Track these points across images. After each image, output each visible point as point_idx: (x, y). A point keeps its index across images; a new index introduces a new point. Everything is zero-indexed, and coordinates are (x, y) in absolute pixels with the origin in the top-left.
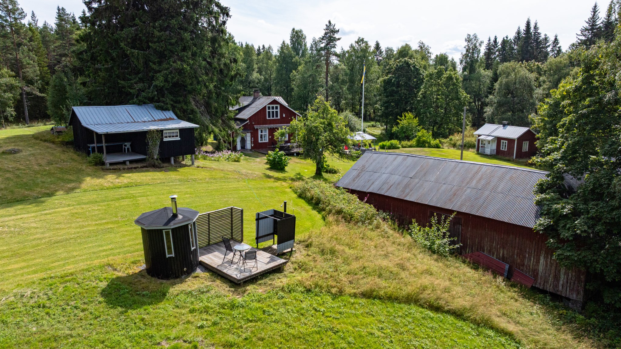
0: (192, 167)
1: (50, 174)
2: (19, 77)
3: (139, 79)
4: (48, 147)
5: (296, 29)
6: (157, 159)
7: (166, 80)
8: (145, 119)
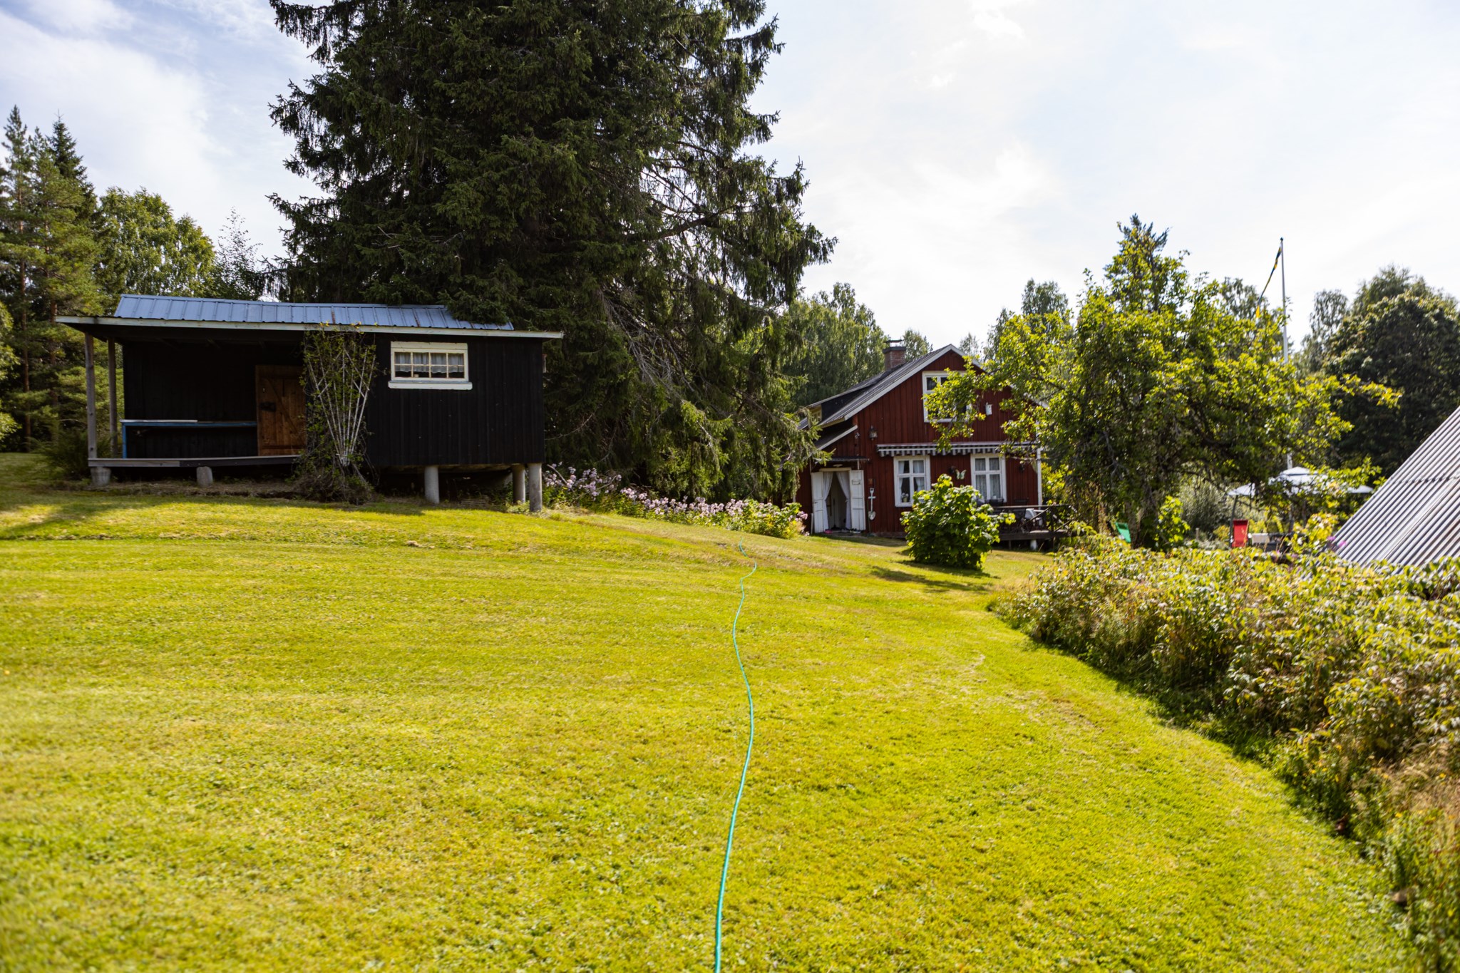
5: (1039, 282)
6: (349, 470)
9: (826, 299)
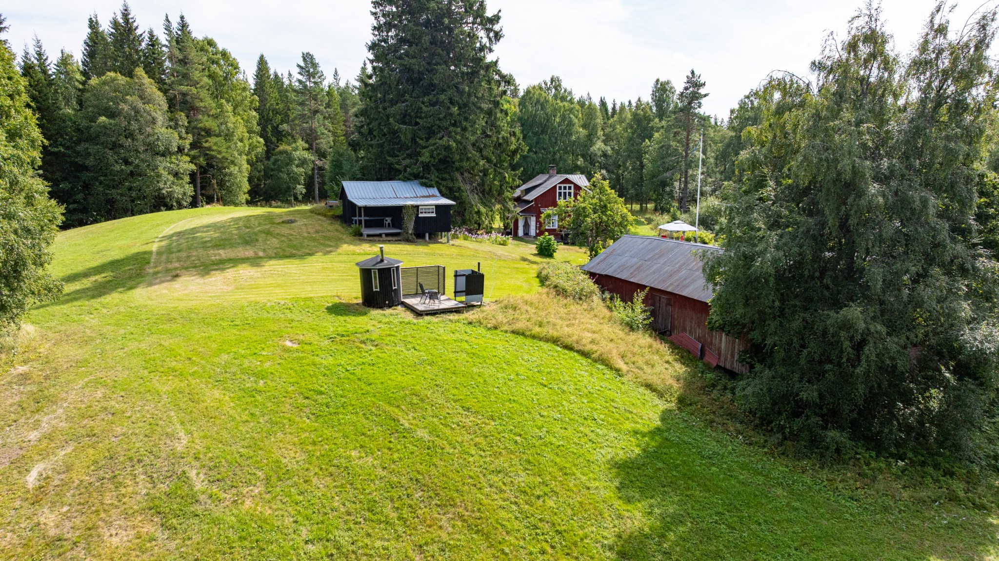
0: (447, 244)
1: (314, 240)
2: (312, 149)
3: (407, 155)
4: (320, 220)
5: (662, 80)
6: (411, 234)
7: (432, 156)
8: (408, 195)
9: (546, 85)
